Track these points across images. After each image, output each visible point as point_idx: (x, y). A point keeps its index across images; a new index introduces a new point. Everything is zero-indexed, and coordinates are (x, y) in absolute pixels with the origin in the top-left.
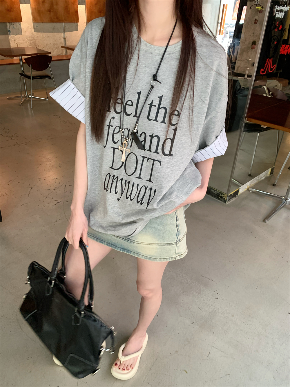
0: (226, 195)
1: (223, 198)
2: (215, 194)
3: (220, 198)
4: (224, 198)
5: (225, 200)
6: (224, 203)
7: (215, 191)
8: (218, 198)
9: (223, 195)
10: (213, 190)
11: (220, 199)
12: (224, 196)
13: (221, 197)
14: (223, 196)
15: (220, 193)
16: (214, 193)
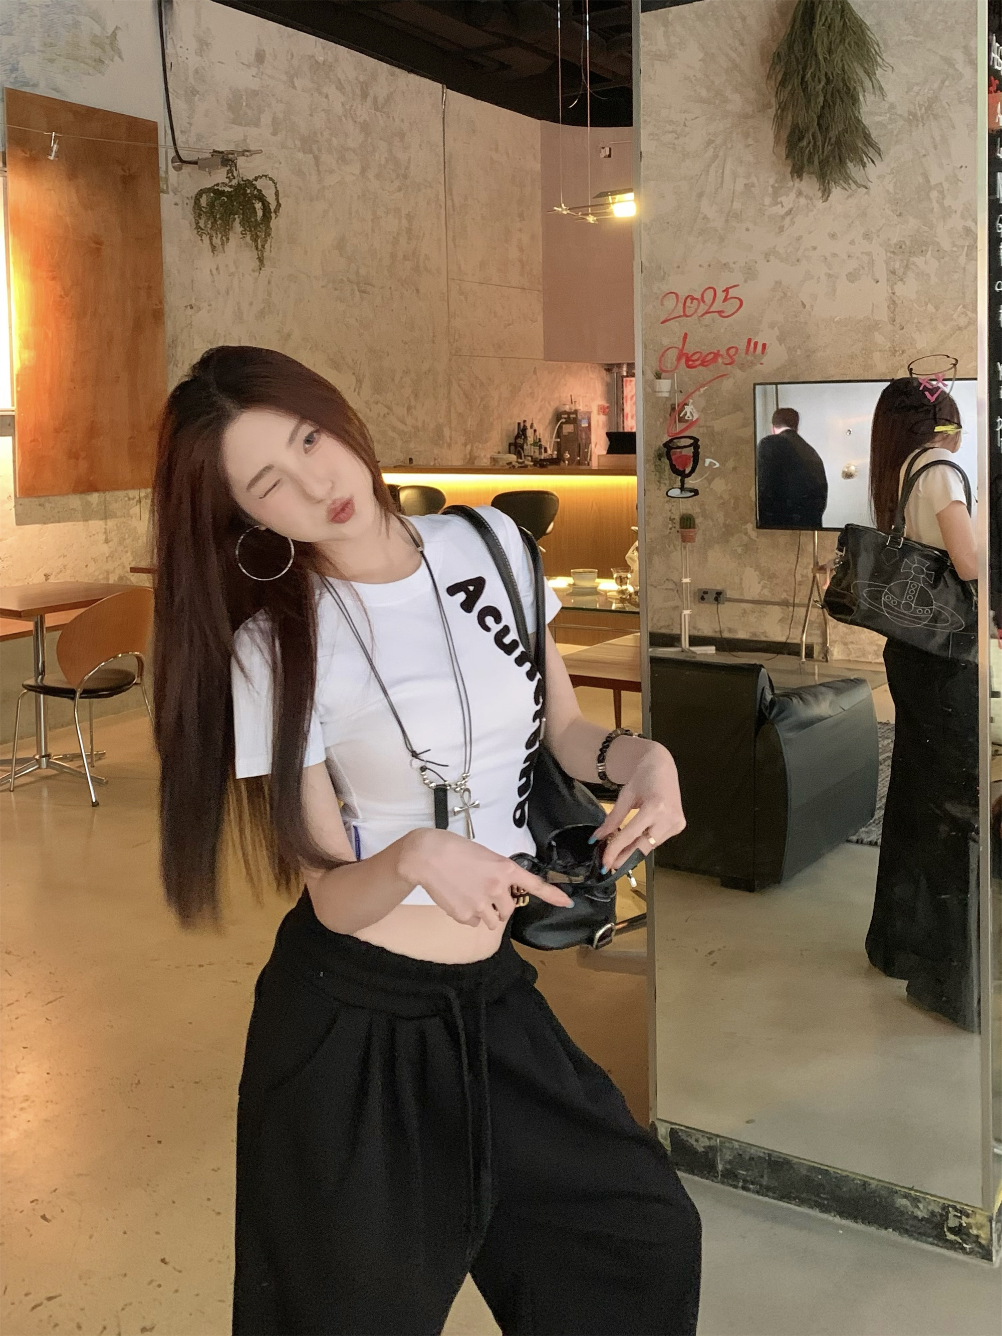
0: (980, 1218)
1: (968, 1235)
2: (923, 1219)
3: (951, 1237)
4: (977, 1236)
5: (983, 1242)
6: (984, 1263)
7: (915, 1201)
8: (940, 1239)
9: (968, 1216)
10: (906, 1196)
11: (952, 1246)
12: (970, 1220)
13: (958, 1230)
14: (969, 1226)
15: (945, 1208)
16: (916, 1217)
